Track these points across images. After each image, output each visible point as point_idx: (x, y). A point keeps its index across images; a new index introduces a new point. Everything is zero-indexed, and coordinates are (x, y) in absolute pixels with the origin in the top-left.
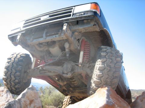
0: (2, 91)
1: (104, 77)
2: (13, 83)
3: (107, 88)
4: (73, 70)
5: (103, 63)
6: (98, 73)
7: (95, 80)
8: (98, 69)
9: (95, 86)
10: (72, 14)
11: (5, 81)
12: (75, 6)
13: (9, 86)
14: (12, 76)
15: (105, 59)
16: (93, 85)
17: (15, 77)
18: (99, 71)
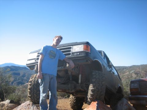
0: (29, 104)
1: (95, 96)
2: (36, 99)
3: (97, 102)
4: (75, 87)
5: (94, 87)
6: (91, 93)
7: (90, 97)
8: (91, 90)
9: (90, 100)
10: (71, 52)
11: (30, 98)
12: (73, 46)
13: (33, 101)
14: (35, 95)
15: (95, 84)
16: (89, 100)
17: (36, 95)
18: (91, 92)
